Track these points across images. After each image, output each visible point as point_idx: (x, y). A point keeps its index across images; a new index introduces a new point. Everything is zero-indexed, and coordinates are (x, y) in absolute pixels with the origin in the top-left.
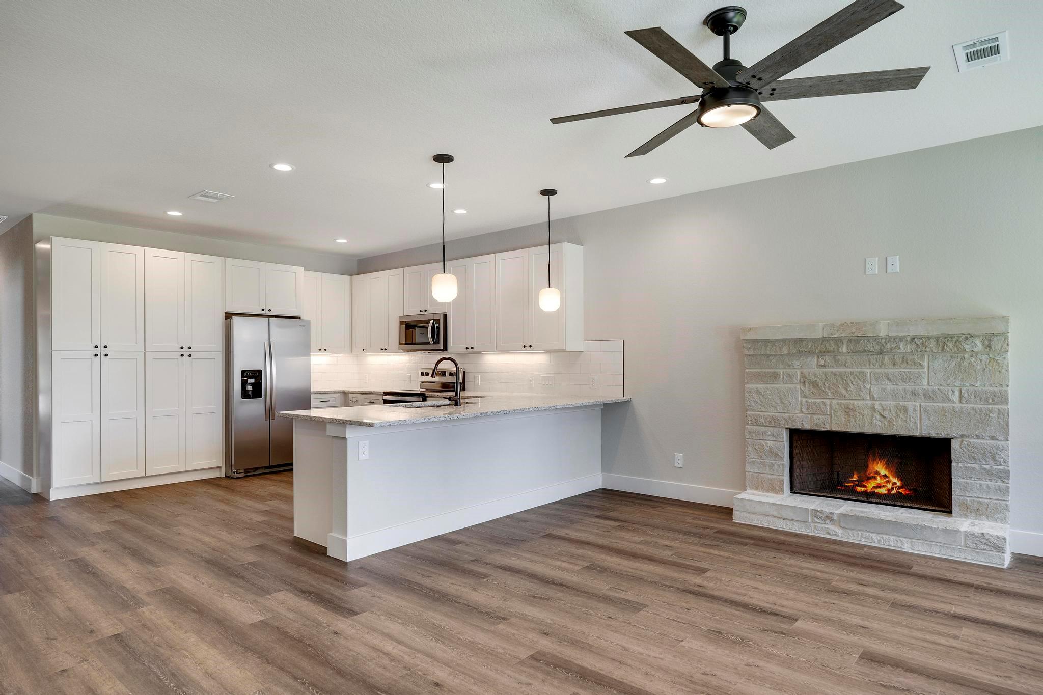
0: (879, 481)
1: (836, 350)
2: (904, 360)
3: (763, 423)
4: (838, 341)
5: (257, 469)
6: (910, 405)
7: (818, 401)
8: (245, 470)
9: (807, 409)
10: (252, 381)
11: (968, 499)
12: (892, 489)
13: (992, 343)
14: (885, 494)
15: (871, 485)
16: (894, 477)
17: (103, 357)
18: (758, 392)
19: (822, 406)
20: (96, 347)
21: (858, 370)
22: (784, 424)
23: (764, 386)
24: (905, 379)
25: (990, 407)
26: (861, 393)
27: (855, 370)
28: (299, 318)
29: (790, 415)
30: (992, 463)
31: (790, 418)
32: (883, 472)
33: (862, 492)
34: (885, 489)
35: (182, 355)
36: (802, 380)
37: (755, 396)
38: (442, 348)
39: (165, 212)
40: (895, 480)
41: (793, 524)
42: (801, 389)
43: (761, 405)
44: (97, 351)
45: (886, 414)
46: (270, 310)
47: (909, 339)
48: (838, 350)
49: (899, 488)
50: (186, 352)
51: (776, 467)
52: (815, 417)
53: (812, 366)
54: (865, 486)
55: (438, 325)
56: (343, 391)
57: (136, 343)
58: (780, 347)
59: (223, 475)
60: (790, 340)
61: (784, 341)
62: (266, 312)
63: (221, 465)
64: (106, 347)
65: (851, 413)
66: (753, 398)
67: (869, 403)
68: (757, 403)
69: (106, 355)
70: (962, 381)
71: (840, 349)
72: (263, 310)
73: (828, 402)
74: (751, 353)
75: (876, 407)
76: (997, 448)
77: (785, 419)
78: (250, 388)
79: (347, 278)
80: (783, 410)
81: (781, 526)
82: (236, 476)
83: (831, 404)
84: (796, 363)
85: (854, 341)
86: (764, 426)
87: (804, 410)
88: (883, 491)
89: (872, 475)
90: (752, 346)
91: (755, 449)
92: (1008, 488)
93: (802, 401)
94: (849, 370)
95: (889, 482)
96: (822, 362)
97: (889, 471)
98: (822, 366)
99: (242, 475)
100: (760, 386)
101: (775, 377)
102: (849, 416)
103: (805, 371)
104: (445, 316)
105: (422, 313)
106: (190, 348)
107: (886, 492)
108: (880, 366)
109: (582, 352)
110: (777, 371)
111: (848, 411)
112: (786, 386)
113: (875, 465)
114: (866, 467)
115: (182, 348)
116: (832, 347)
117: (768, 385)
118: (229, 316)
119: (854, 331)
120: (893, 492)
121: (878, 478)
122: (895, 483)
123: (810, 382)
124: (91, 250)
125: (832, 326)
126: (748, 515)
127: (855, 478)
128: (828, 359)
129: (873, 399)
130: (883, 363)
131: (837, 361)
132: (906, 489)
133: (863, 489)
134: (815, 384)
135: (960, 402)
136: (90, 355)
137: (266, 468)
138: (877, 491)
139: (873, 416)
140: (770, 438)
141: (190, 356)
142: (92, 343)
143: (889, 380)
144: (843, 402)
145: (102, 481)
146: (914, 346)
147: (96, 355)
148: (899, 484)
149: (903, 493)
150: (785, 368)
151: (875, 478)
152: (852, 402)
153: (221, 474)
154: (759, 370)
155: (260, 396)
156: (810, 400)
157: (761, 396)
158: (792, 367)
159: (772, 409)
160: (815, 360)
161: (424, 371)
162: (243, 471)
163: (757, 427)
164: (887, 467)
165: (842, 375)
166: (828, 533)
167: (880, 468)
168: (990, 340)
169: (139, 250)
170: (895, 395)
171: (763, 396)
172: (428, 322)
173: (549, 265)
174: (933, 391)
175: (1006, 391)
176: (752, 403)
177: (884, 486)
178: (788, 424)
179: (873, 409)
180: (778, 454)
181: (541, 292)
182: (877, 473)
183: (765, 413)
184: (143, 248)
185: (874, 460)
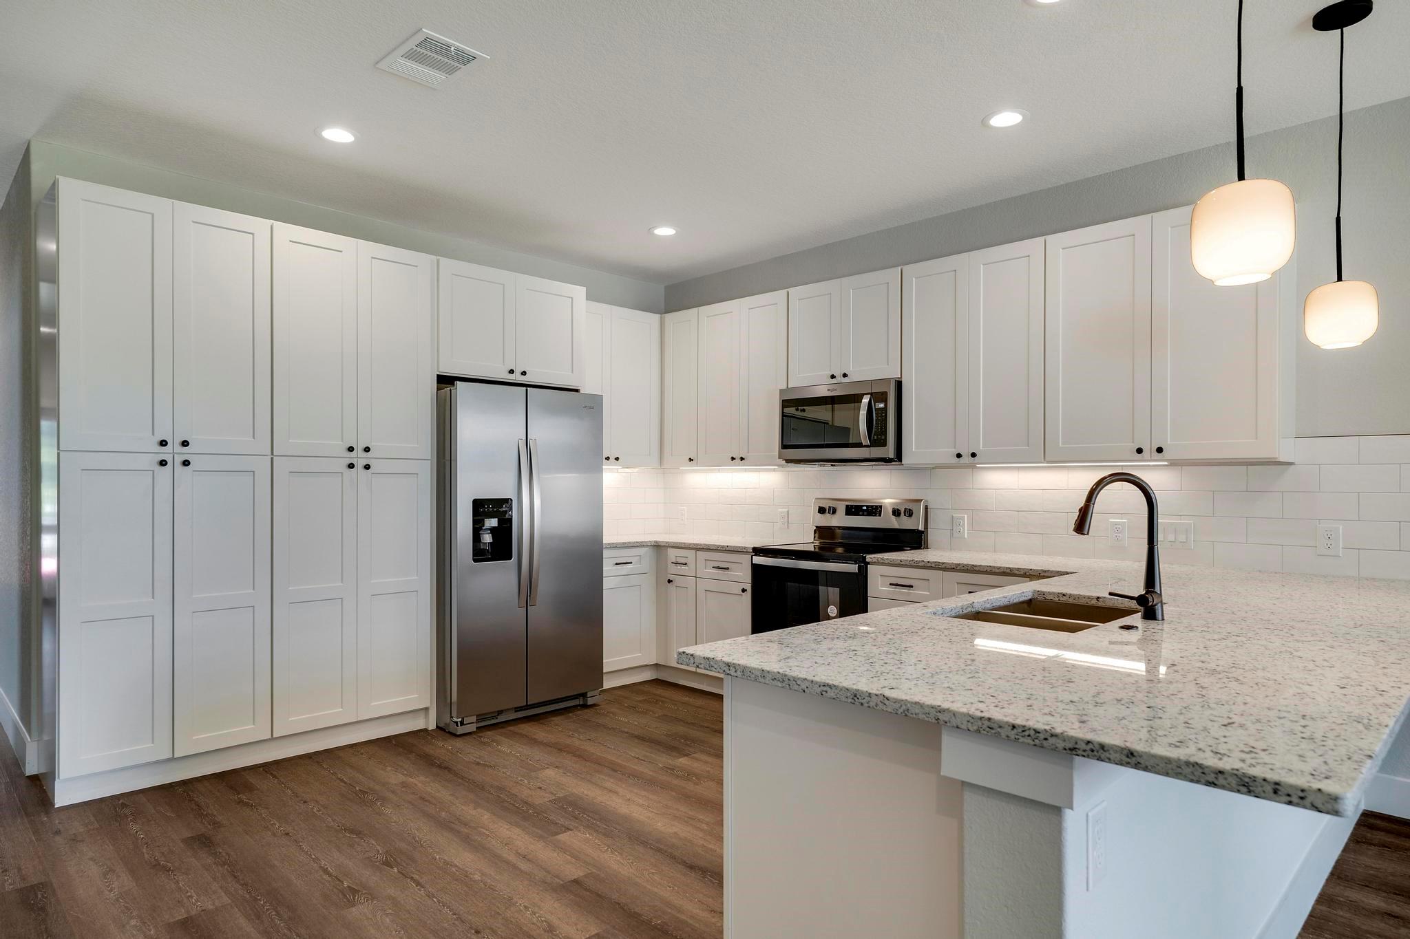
5: (500, 712)
8: (477, 716)
10: (492, 522)
17: (179, 468)
20: (163, 443)
28: (577, 391)
35: (351, 466)
38: (891, 455)
39: (317, 133)
44: (165, 454)
46: (524, 373)
50: (360, 459)
55: (882, 405)
56: (656, 542)
57: (254, 437)
59: (432, 726)
62: (517, 378)
63: (428, 705)
64: (185, 444)
69: (186, 463)
72: (512, 372)
78: (487, 538)
79: (654, 318)
82: (461, 730)
99: (472, 728)
104: (899, 384)
105: (834, 381)
106: (367, 450)
109: (1291, 464)
115: (351, 449)
118: (445, 381)
124: (153, 215)
136: (150, 461)
137: (517, 709)
141: (367, 467)
142: (153, 434)
145: (175, 757)
147: (163, 463)
153: (427, 722)
155: (508, 556)
161: (826, 505)
162: (474, 719)
169: (260, 225)
172: (856, 399)
173: (1338, 220)
181: (1317, 292)
184: (269, 222)
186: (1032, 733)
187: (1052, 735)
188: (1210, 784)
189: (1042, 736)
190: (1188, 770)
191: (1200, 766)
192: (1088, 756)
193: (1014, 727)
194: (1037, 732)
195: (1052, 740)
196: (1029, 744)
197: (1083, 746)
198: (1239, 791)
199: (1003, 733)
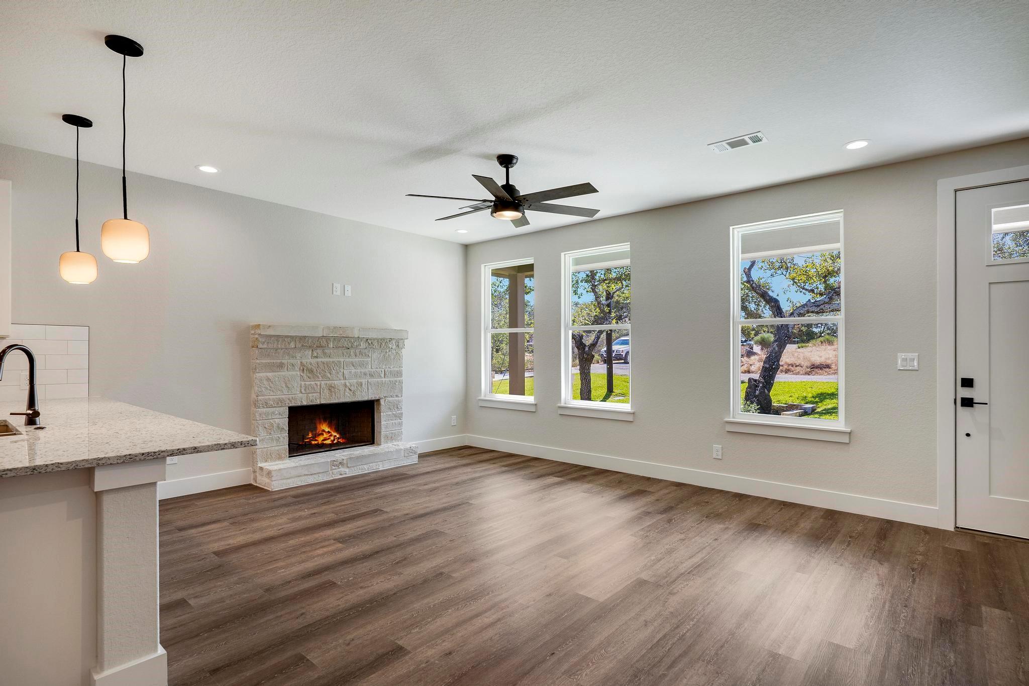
0: (325, 435)
1: (326, 345)
2: (361, 353)
3: (272, 405)
4: (327, 339)
6: (364, 381)
7: (313, 383)
9: (305, 390)
11: (388, 432)
12: (334, 440)
13: (399, 344)
14: (330, 444)
15: (320, 439)
16: (334, 432)
18: (268, 379)
19: (315, 387)
21: (337, 360)
22: (289, 404)
23: (272, 374)
24: (362, 365)
25: (396, 379)
26: (338, 375)
27: (335, 360)
29: (293, 395)
30: (396, 410)
31: (292, 398)
32: (327, 429)
33: (316, 444)
34: (330, 440)
36: (301, 368)
37: (265, 382)
40: (335, 434)
41: (319, 476)
42: (301, 375)
43: (270, 390)
45: (352, 388)
47: (365, 339)
48: (328, 346)
49: (338, 438)
51: (282, 439)
52: (310, 395)
53: (307, 358)
54: (316, 440)
58: (288, 343)
60: (296, 337)
61: (293, 338)
65: (333, 390)
66: (265, 385)
67: (343, 382)
68: (267, 388)
70: (385, 365)
71: (329, 345)
73: (318, 383)
74: (265, 346)
75: (347, 384)
76: (399, 401)
77: (289, 399)
80: (288, 392)
81: (311, 480)
83: (320, 385)
84: (298, 355)
85: (337, 339)
86: (273, 407)
87: (303, 391)
88: (328, 442)
89: (320, 432)
90: (266, 341)
91: (265, 428)
92: (402, 422)
93: (301, 384)
94: (331, 360)
95: (331, 435)
96: (315, 354)
97: (330, 429)
98: (315, 357)
100: (270, 375)
101: (281, 366)
102: (331, 392)
103: (304, 361)
107: (331, 442)
108: (349, 357)
110: (283, 361)
111: (331, 388)
112: (290, 373)
113: (321, 426)
114: (316, 428)
116: (324, 343)
117: (276, 373)
119: (341, 333)
120: (335, 442)
121: (325, 434)
122: (335, 436)
123: (308, 369)
125: (328, 328)
126: (285, 481)
127: (310, 435)
128: (319, 351)
129: (345, 379)
130: (350, 355)
131: (325, 354)
132: (343, 438)
133: (316, 442)
134: (311, 371)
135: (385, 377)
138: (325, 442)
139: (345, 390)
140: (278, 416)
143: (353, 366)
144: (328, 382)
146: (367, 344)
148: (338, 436)
149: (341, 441)
150: (289, 359)
151: (323, 434)
152: (333, 382)
154: (269, 361)
156: (307, 383)
157: (270, 383)
158: (295, 358)
159: (279, 393)
160: (310, 352)
163: (267, 409)
164: (330, 426)
165: (328, 364)
166: (341, 474)
167: (325, 427)
168: (398, 343)
170: (356, 375)
171: (272, 383)
174: (374, 372)
175: (402, 370)
176: (263, 389)
177: (329, 439)
178: (291, 403)
179: (345, 385)
180: (283, 428)
182: (324, 431)
183: (274, 397)
185: (320, 423)
186: (152, 454)
187: (162, 452)
188: (223, 449)
189: (157, 454)
190: (215, 447)
191: (219, 444)
192: (178, 455)
193: (143, 454)
194: (154, 453)
195: (162, 454)
196: (151, 459)
197: (177, 452)
198: (231, 448)
199: (137, 459)
